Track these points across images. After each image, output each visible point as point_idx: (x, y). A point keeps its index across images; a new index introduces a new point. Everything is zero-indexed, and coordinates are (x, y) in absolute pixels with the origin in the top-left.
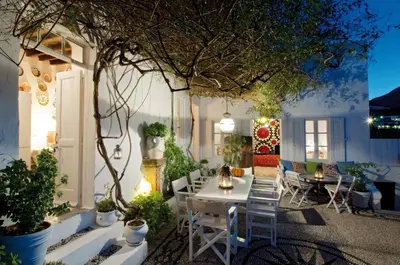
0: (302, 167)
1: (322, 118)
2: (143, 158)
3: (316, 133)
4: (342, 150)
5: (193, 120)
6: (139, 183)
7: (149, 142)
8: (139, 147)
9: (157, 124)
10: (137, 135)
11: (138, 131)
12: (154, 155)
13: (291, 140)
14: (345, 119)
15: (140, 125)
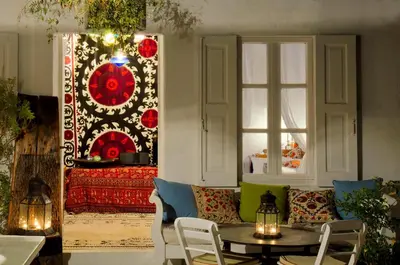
0: (227, 205)
1: (293, 35)
3: (274, 86)
4: (350, 141)
13: (196, 109)
14: (359, 39)
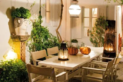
2: (11, 34)
5: (62, 6)
6: (8, 51)
7: (15, 22)
8: (8, 26)
9: (22, 8)
10: (6, 17)
11: (7, 14)
12: (19, 32)
15: (8, 9)
